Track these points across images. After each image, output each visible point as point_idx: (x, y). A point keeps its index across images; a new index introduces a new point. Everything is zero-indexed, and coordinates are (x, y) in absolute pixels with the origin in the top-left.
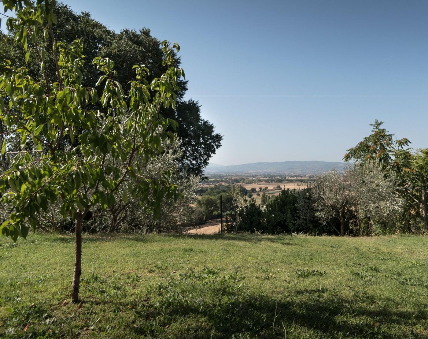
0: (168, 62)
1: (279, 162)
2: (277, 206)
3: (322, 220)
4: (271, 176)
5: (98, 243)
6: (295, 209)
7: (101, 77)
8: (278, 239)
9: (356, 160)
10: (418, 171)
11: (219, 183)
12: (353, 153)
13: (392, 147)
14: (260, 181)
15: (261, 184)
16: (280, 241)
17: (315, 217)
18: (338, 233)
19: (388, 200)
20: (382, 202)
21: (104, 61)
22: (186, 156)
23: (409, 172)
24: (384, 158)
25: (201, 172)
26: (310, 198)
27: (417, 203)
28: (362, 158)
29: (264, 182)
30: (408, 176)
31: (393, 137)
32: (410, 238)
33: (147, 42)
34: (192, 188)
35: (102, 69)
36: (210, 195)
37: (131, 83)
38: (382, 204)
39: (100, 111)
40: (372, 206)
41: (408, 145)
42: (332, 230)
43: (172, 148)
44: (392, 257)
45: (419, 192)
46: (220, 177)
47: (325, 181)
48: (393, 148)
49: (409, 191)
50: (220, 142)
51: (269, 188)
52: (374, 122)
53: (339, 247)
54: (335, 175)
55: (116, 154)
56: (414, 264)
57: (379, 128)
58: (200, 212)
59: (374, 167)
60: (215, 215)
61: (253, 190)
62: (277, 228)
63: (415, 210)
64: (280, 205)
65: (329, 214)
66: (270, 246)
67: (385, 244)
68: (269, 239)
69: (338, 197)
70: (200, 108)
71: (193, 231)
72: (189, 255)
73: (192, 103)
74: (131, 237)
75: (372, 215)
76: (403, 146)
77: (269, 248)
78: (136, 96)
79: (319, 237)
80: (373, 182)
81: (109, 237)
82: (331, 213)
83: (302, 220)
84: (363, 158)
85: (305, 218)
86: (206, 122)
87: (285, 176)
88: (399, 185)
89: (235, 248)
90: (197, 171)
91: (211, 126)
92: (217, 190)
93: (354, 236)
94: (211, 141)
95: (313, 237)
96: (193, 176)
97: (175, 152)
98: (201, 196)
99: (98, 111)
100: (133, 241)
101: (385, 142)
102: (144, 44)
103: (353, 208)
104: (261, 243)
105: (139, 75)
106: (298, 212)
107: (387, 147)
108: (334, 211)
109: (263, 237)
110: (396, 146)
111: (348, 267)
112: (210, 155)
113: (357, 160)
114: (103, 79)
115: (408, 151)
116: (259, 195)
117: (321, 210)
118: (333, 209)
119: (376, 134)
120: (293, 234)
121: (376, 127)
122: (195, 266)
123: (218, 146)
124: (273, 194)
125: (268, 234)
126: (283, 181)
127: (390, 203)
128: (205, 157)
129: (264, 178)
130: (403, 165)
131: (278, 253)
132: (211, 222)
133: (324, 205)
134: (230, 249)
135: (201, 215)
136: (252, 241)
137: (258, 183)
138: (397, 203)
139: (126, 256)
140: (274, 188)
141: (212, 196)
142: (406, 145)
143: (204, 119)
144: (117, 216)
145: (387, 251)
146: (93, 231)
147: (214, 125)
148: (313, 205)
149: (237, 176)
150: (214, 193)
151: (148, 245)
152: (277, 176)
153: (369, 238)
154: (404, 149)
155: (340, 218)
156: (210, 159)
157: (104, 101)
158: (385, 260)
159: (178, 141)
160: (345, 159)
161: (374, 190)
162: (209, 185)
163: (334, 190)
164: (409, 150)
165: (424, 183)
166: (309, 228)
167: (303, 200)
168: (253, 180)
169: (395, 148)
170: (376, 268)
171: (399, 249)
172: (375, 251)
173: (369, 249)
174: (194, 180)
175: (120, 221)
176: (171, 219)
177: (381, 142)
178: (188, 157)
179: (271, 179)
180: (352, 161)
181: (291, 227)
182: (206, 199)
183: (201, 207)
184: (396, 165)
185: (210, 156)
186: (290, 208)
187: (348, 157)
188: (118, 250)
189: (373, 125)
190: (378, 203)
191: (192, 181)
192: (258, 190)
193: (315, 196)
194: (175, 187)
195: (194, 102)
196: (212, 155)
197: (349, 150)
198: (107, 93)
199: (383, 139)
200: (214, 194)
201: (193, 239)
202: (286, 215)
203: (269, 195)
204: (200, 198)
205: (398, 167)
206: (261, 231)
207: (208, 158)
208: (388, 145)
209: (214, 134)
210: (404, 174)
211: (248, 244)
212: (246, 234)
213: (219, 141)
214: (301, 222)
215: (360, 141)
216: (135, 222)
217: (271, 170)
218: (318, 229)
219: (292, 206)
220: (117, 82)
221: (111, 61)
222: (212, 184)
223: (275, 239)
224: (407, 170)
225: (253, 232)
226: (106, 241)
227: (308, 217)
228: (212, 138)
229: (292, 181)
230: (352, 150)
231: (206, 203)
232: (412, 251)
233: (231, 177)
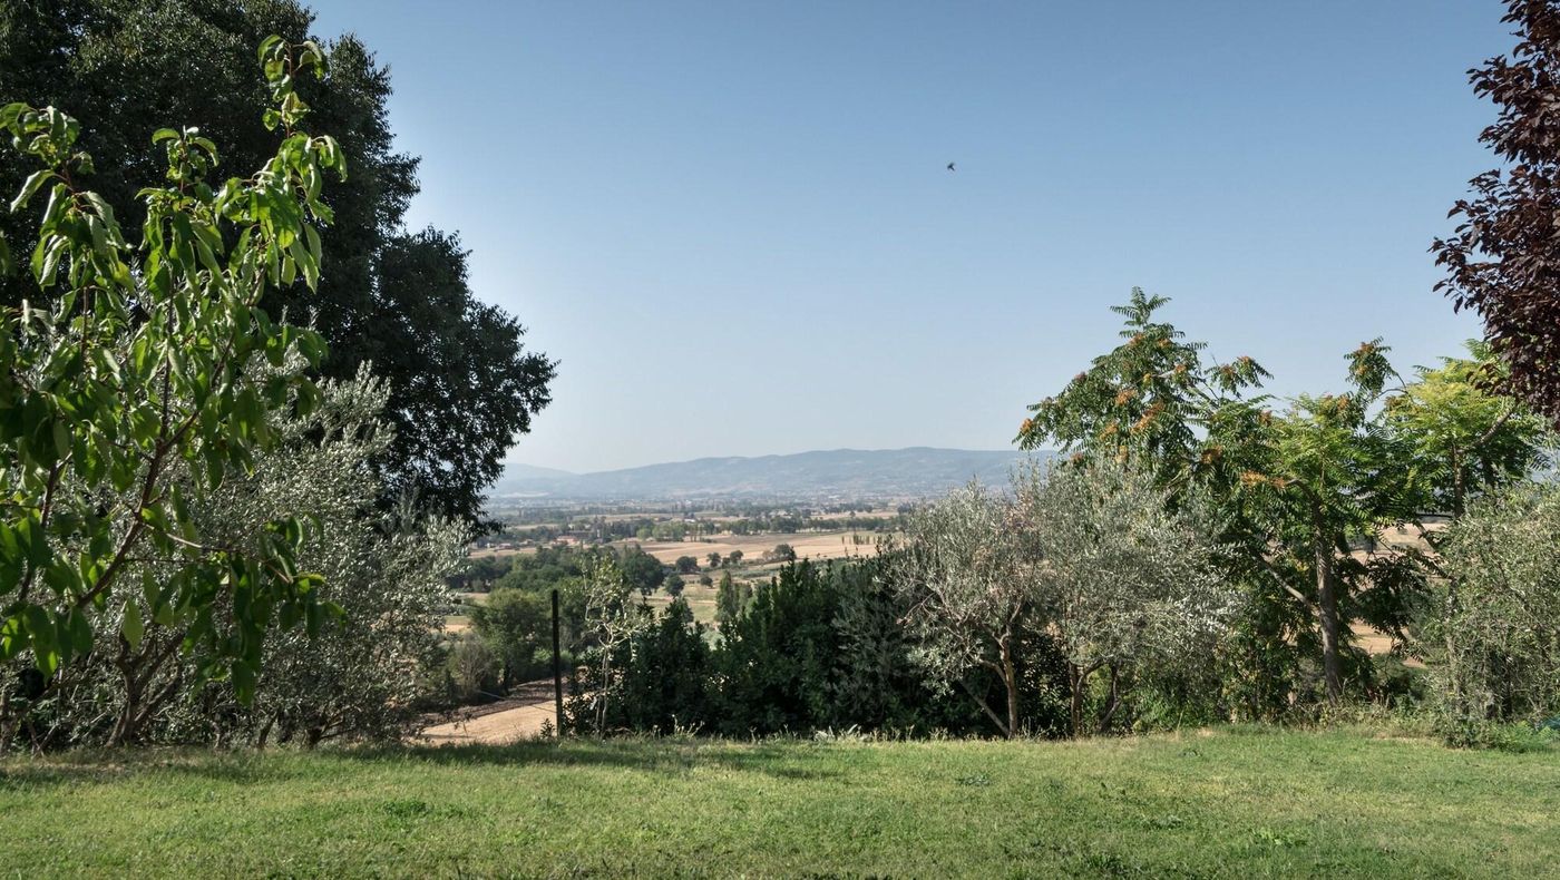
0: (286, 116)
1: (781, 454)
2: (763, 626)
3: (936, 675)
4: (752, 508)
5: (63, 788)
6: (834, 639)
7: (30, 179)
8: (760, 756)
9: (1064, 443)
10: (1297, 483)
11: (555, 539)
12: (1052, 418)
13: (1197, 391)
14: (711, 528)
15: (715, 542)
16: (764, 764)
17: (906, 667)
18: (999, 723)
19: (1177, 597)
20: (1156, 605)
21: (40, 118)
22: (418, 441)
23: (1259, 487)
24: (1165, 435)
25: (476, 501)
26: (885, 595)
27: (1299, 603)
28: (1088, 437)
29: (727, 534)
30: (1258, 502)
31: (1201, 355)
32: (1264, 738)
33: (259, 18)
34: (435, 566)
35: (34, 147)
36: (519, 586)
37: (145, 197)
38: (1156, 610)
39: (32, 305)
40: (1119, 621)
41: (1258, 385)
42: (975, 714)
43: (354, 420)
44: (1186, 813)
45: (1307, 560)
46: (559, 516)
47: (942, 531)
48: (1203, 395)
49: (1266, 558)
50: (547, 385)
51: (746, 557)
52: (1127, 301)
53: (989, 780)
54: (979, 503)
55: (93, 464)
56: (1266, 840)
57: (1150, 322)
58: (481, 653)
59: (1126, 470)
60: (539, 662)
61: (687, 565)
62: (765, 711)
63: (1294, 627)
64: (776, 622)
65: (960, 653)
66: (721, 786)
67: (1167, 766)
68: (723, 758)
69: (991, 590)
70: (467, 260)
71: (442, 732)
72: (409, 828)
73: (434, 241)
74: (193, 762)
75: (1122, 655)
76: (1239, 387)
77: (717, 792)
78: (168, 245)
79: (917, 743)
80: (1123, 529)
81: (112, 766)
82: (968, 650)
83: (859, 678)
84: (1091, 435)
85: (869, 669)
86: (492, 311)
87: (805, 508)
88: (1225, 539)
89: (588, 798)
90: (458, 501)
91: (510, 325)
92: (547, 568)
93: (1052, 737)
94: (510, 382)
95: (894, 746)
96: (439, 519)
97: (363, 434)
98: (487, 590)
99: (25, 302)
100: (199, 779)
101: (1172, 372)
102: (248, 24)
103: (1052, 629)
104: (691, 774)
105: (178, 167)
106: (844, 648)
107: (1178, 392)
108: (979, 641)
109: (701, 749)
110: (1214, 390)
111: (1011, 857)
112: (509, 437)
113: (1068, 444)
114: (39, 185)
115: (1255, 406)
116: (708, 582)
117: (931, 640)
118: (975, 635)
119: (1139, 344)
120: (822, 733)
121: (1138, 319)
122: (423, 871)
123: (538, 403)
124: (764, 579)
125: (724, 737)
126: (800, 526)
127: (1186, 606)
128: (490, 445)
129: (727, 516)
130: (1238, 460)
131: (752, 812)
132: (524, 691)
133: (941, 618)
134: (570, 798)
135: (487, 665)
136: (658, 766)
137: (706, 537)
138: (1214, 606)
139: (164, 841)
140: (766, 553)
141: (527, 589)
142: (1251, 386)
143: (483, 301)
144: (145, 681)
145: (1169, 794)
146: (58, 742)
147: (522, 322)
148: (899, 621)
149: (622, 510)
150: (536, 577)
151: (254, 794)
152: (776, 508)
153: (1109, 743)
154: (1244, 399)
155: (1002, 667)
156: (508, 450)
157: (45, 265)
158: (1159, 827)
159: (374, 391)
160: (1025, 443)
161: (1128, 558)
162: (517, 548)
163: (978, 560)
164: (1261, 403)
165: (1322, 527)
166: (887, 708)
167: (861, 602)
168: (686, 528)
169: (1212, 397)
170: (1113, 860)
171: (1217, 784)
172: (1124, 792)
173: (1103, 785)
174: (444, 535)
175: (159, 701)
176: (356, 689)
177: (1157, 372)
178: (423, 447)
179: (752, 522)
180: (1050, 445)
181: (817, 705)
182: (506, 601)
183: (487, 634)
184: (1213, 463)
185: (510, 443)
186: (813, 635)
187: (1034, 434)
188: (138, 816)
189: (1125, 310)
190: (1143, 609)
191: (435, 540)
192: (703, 562)
193: (904, 588)
194: (313, 582)
195: (444, 239)
196: (517, 436)
197: (1036, 408)
198: (55, 237)
199: (1164, 361)
200: (535, 583)
201: (433, 763)
202: (800, 661)
203: (746, 582)
204: (481, 599)
205: (1219, 468)
206: (698, 725)
207: (501, 448)
208: (1184, 386)
209: (522, 355)
210: (1242, 493)
211: (640, 778)
212: (637, 741)
213: (540, 382)
214: (855, 686)
215: (1076, 373)
216: (221, 700)
217: (753, 489)
218: (923, 713)
219: (822, 627)
220: (91, 195)
221: (64, 117)
222: (529, 545)
223: (749, 756)
224: (1254, 478)
225: (667, 729)
226: (97, 782)
227: (883, 667)
228: (514, 372)
229: (833, 526)
230: (1048, 406)
231: (505, 619)
232: (1263, 790)
233: (600, 516)
